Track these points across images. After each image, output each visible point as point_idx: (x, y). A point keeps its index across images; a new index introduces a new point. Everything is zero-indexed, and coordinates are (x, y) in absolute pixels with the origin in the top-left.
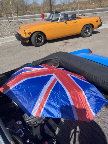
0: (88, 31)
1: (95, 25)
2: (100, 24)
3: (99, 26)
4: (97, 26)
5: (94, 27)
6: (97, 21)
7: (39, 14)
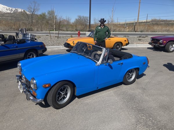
0: (118, 47)
1: (124, 43)
2: (127, 43)
3: (127, 44)
4: (125, 44)
5: (123, 44)
6: (125, 41)
7: (72, 31)
